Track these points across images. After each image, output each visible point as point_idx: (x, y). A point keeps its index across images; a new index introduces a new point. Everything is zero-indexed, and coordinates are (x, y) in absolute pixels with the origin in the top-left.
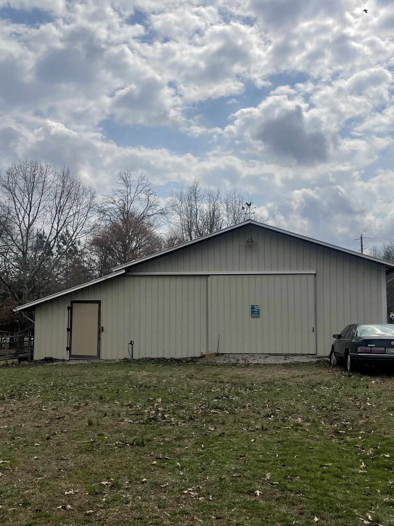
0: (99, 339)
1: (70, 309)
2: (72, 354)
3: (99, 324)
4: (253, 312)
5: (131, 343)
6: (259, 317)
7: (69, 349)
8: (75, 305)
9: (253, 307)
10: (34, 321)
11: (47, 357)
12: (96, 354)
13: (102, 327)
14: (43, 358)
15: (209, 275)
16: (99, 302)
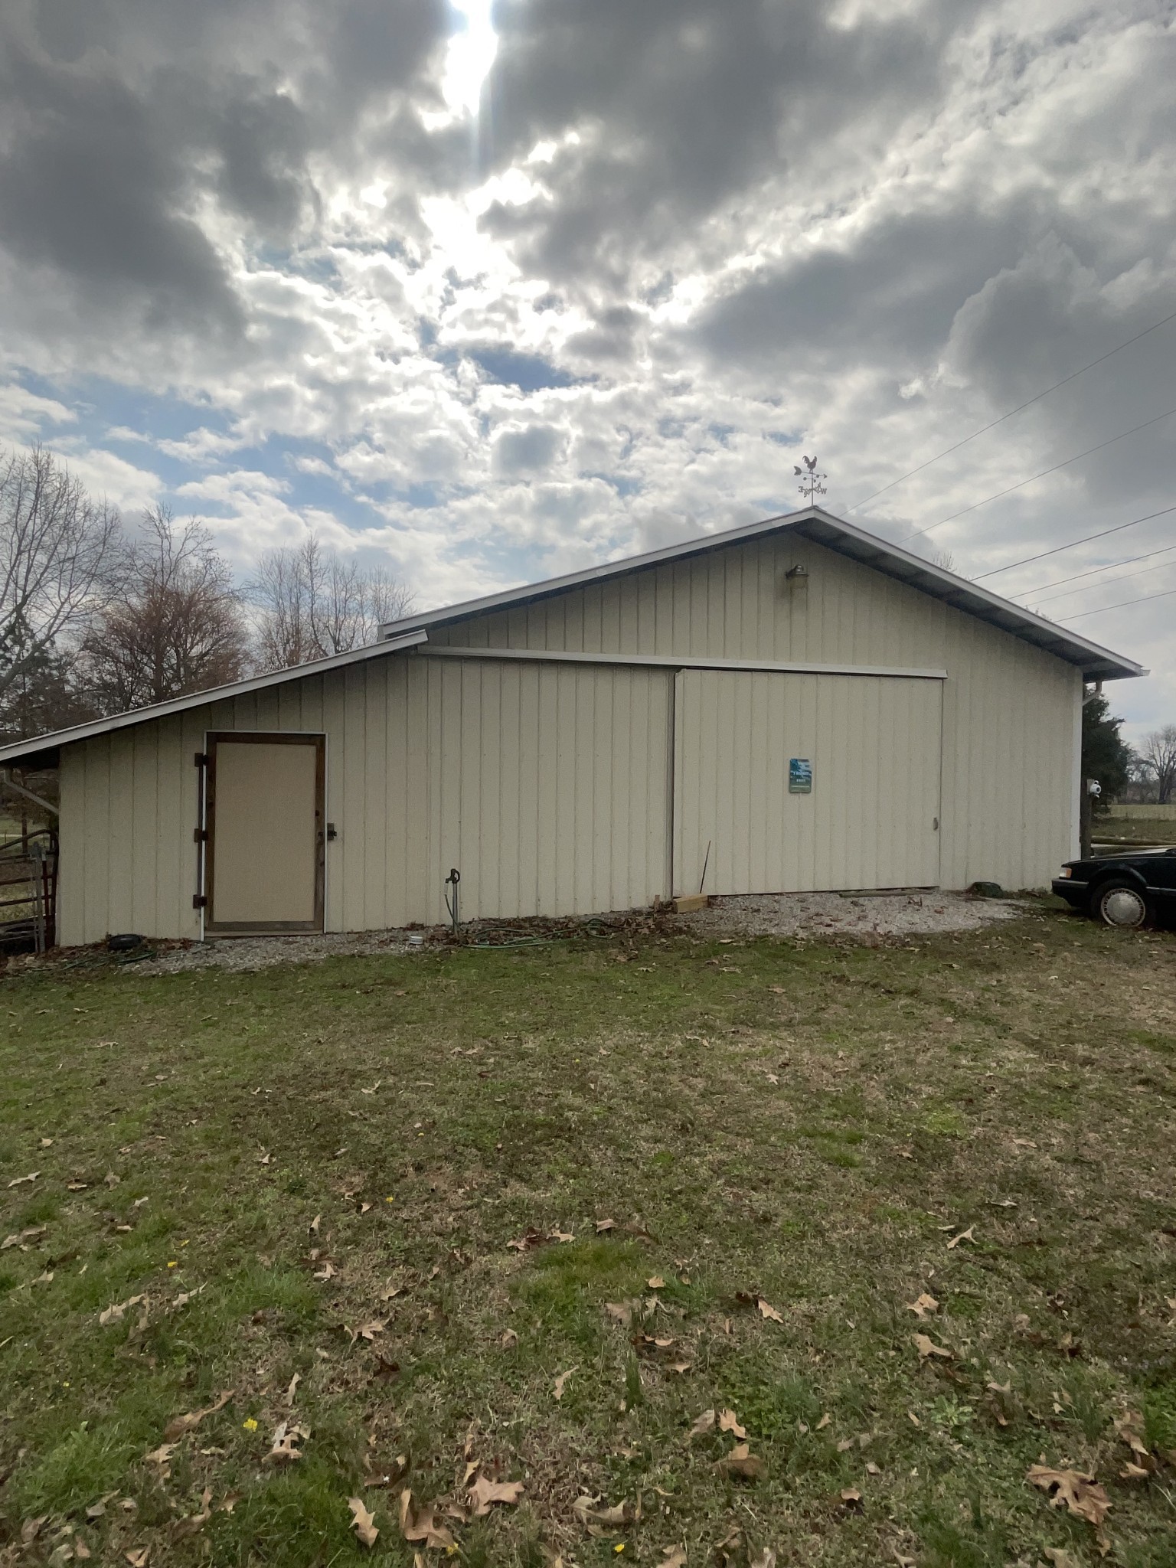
0: (320, 864)
1: (206, 762)
2: (217, 918)
3: (319, 814)
4: (793, 779)
5: (454, 878)
6: (807, 792)
7: (200, 902)
8: (223, 748)
9: (794, 765)
10: (57, 806)
11: (114, 934)
12: (307, 915)
13: (330, 826)
14: (99, 937)
15: (678, 668)
16: (318, 742)
